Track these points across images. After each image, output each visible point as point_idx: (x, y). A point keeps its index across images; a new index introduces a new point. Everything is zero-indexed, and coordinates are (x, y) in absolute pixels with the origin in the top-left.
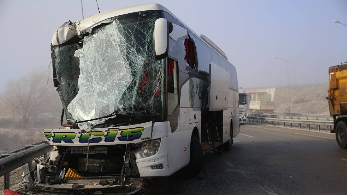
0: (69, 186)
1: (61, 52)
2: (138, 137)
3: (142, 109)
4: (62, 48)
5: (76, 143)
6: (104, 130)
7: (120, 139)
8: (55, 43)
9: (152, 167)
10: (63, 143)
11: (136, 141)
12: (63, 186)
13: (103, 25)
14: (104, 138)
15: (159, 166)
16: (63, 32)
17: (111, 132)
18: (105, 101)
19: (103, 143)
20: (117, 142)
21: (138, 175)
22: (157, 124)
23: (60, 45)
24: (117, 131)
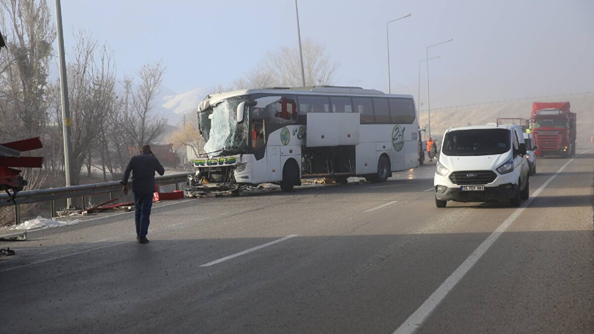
0: (202, 187)
1: (202, 115)
2: (234, 162)
3: (237, 148)
4: (203, 113)
5: (206, 165)
6: (218, 158)
7: (226, 163)
8: (199, 110)
9: (242, 178)
10: (200, 166)
11: (233, 164)
12: (200, 187)
13: (220, 103)
14: (218, 163)
15: (246, 177)
16: (203, 104)
17: (221, 159)
18: (219, 144)
19: (218, 165)
20: (224, 165)
21: (235, 182)
22: (244, 155)
23: (202, 112)
24: (223, 159)
